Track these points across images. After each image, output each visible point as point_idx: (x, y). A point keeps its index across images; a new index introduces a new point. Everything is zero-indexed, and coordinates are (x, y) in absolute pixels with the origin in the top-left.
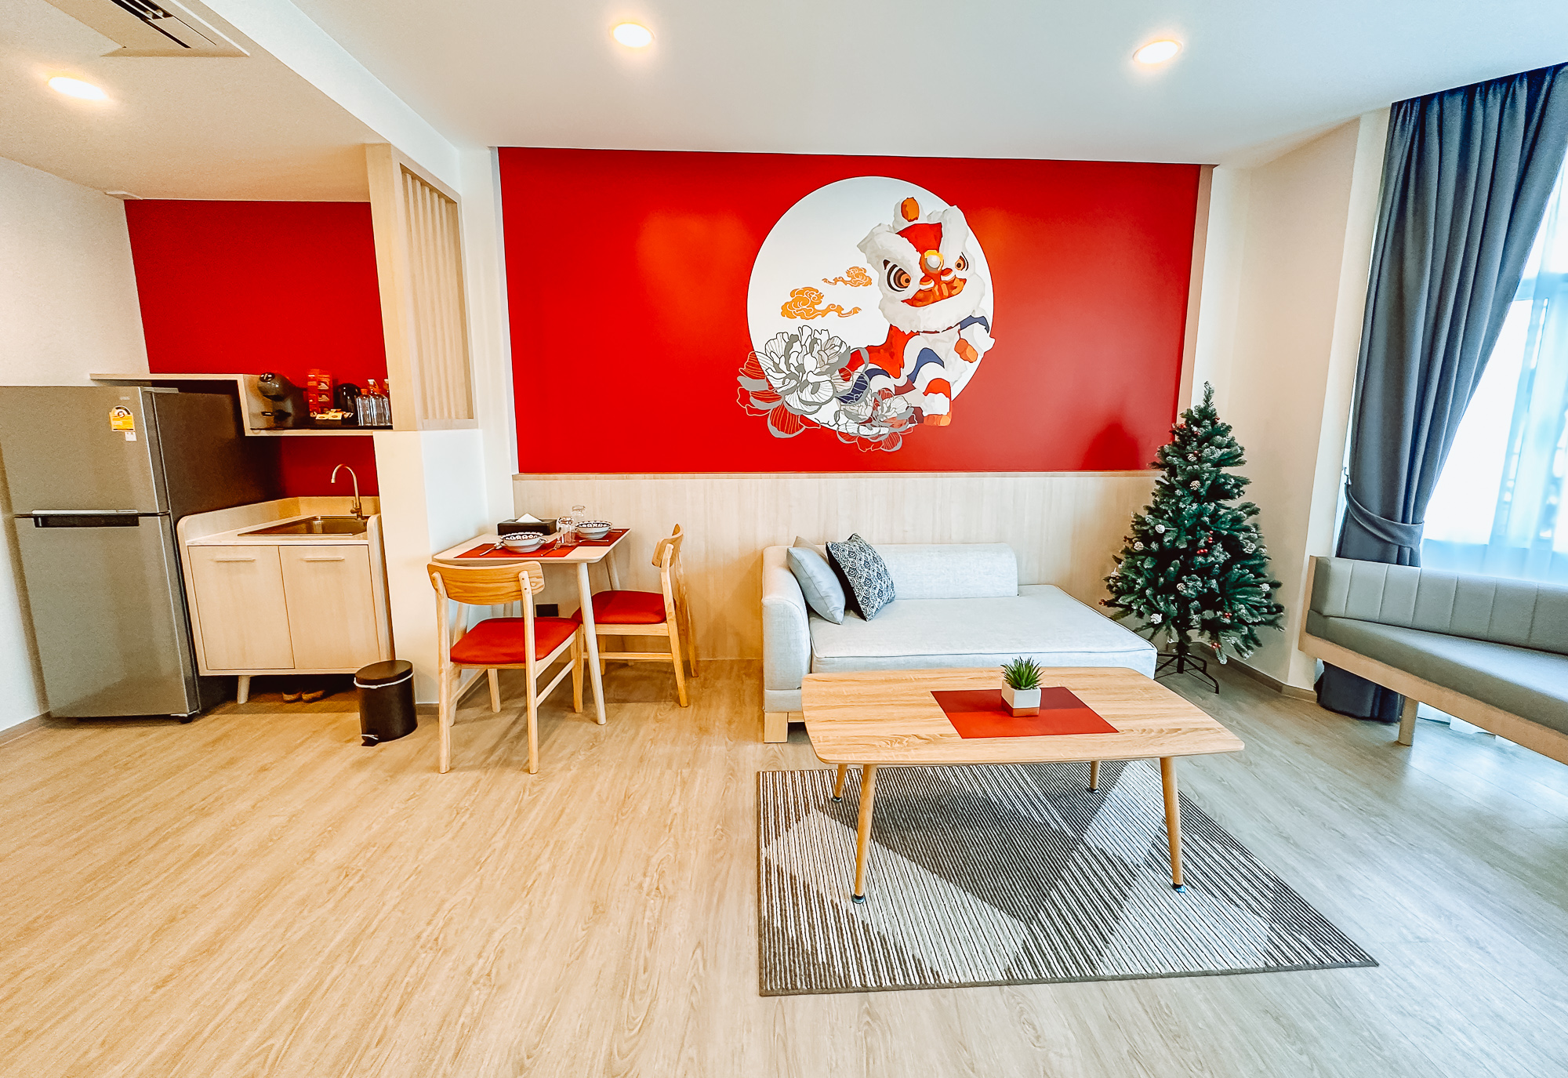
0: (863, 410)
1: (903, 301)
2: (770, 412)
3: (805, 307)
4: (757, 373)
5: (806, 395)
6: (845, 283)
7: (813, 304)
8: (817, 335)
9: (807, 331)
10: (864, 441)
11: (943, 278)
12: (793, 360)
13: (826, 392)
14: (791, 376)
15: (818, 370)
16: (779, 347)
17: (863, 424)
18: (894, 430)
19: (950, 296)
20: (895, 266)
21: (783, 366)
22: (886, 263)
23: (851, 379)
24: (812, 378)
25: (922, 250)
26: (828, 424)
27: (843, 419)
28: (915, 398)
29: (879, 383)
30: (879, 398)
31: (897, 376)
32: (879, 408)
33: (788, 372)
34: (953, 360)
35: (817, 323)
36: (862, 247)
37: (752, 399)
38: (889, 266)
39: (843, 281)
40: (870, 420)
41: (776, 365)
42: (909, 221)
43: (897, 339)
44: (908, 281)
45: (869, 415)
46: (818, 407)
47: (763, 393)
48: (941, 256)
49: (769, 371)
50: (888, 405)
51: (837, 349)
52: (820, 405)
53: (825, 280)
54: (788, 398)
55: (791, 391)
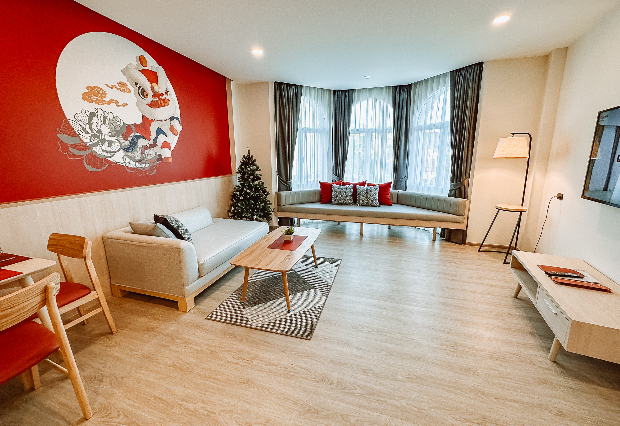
0: (137, 155)
1: (146, 104)
2: (84, 156)
3: (97, 97)
4: (72, 133)
5: (105, 147)
6: (117, 88)
7: (101, 97)
8: (106, 115)
9: (100, 112)
10: (139, 170)
11: (161, 97)
12: (94, 126)
13: (116, 146)
14: (94, 136)
15: (110, 134)
16: (86, 119)
18: (151, 165)
19: (165, 106)
20: (140, 87)
21: (88, 130)
22: (136, 84)
23: (128, 140)
24: (108, 138)
25: (151, 82)
26: (120, 163)
27: (127, 160)
28: (158, 150)
29: (141, 142)
30: (143, 149)
31: (149, 140)
33: (92, 134)
34: (170, 134)
35: (106, 108)
36: (123, 72)
37: (70, 149)
38: (138, 86)
39: (116, 87)
40: (140, 160)
41: (84, 129)
42: (144, 67)
43: (146, 122)
44: (147, 95)
45: (140, 158)
46: (113, 154)
47: (78, 145)
48: (159, 87)
50: (147, 153)
51: (119, 123)
52: (114, 152)
53: (107, 85)
54: (94, 148)
55: (96, 145)
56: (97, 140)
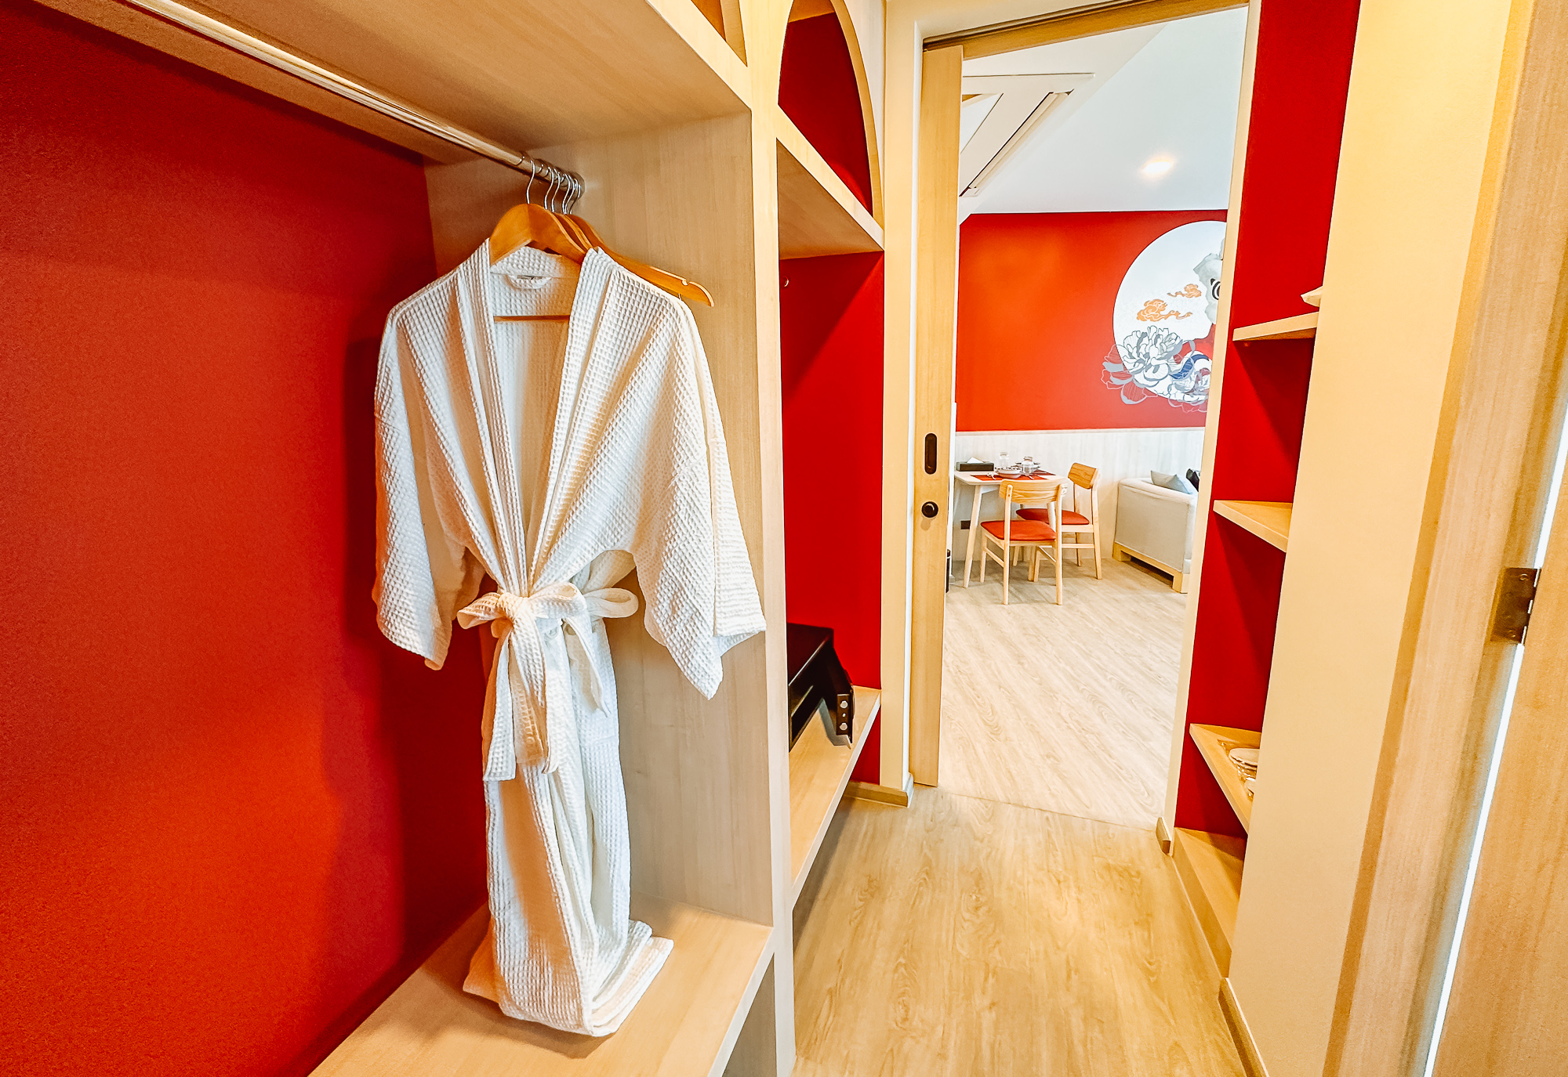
2: (1124, 386)
3: (1153, 313)
4: (1118, 360)
5: (1150, 374)
6: (1183, 295)
7: (1159, 311)
8: (1160, 332)
9: (1153, 330)
10: (1187, 405)
12: (1142, 350)
13: (1163, 371)
14: (1140, 361)
15: (1160, 356)
16: (1134, 341)
17: (1187, 393)
20: (1218, 283)
21: (1135, 355)
22: (1212, 280)
23: (1182, 362)
24: (1155, 362)
26: (1163, 394)
27: (1174, 390)
29: (1200, 364)
30: (1200, 375)
32: (1199, 382)
33: (1138, 359)
35: (1161, 324)
36: (1197, 270)
37: (1112, 378)
38: (1214, 283)
39: (1181, 294)
40: (1192, 391)
41: (1130, 354)
45: (1192, 387)
46: (1156, 382)
47: (1121, 373)
49: (1125, 358)
50: (1206, 380)
51: (1173, 341)
52: (1159, 380)
53: (1169, 294)
54: (1137, 377)
55: (1139, 372)
56: (1141, 365)
